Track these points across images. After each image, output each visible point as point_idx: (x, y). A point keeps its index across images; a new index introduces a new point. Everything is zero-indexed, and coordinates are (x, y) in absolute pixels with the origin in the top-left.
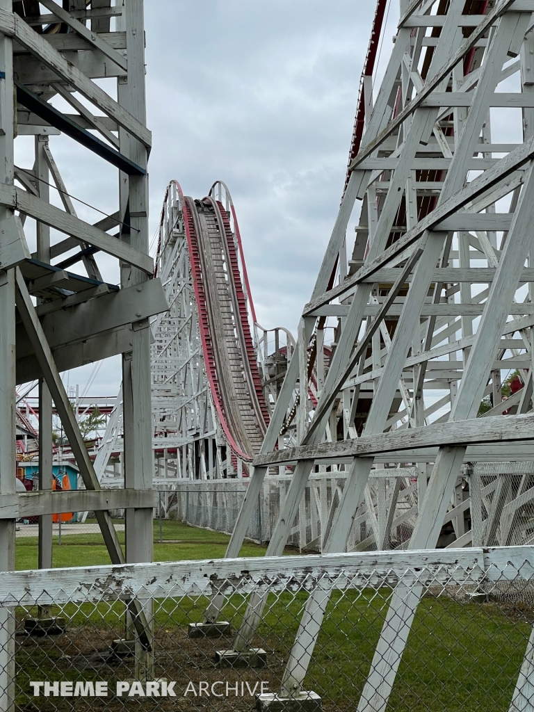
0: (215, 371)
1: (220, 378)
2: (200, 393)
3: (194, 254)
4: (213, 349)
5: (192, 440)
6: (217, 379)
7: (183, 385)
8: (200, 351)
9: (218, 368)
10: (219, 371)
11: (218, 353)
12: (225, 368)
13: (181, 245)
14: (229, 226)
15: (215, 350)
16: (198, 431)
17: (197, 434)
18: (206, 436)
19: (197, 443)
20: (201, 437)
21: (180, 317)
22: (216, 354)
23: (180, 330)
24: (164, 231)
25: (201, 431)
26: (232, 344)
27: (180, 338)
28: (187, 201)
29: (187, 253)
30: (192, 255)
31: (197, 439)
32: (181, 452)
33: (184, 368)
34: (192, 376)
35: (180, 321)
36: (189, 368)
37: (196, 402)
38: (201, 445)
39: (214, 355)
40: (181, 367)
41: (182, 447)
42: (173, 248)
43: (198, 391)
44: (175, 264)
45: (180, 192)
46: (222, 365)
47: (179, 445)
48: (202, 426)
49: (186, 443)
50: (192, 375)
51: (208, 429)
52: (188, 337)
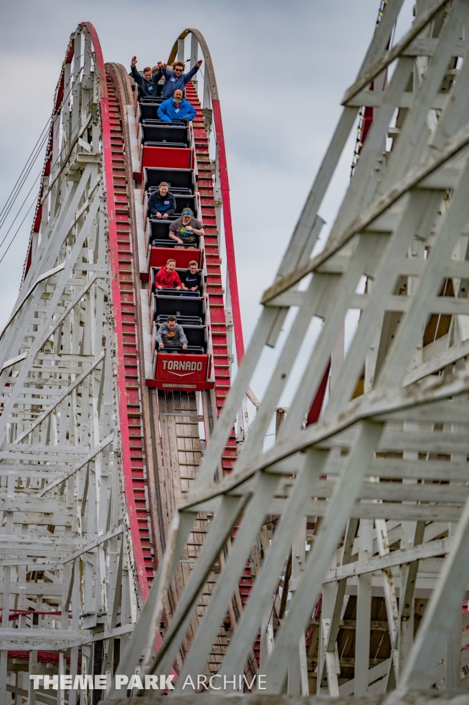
0: (146, 488)
1: (155, 507)
2: (109, 535)
3: (118, 213)
4: (144, 438)
5: (89, 638)
6: (147, 507)
7: (79, 508)
8: (116, 441)
9: (152, 484)
10: (153, 490)
11: (154, 450)
12: (168, 483)
13: (93, 184)
14: (206, 148)
15: (149, 442)
16: (100, 621)
17: (99, 627)
18: (117, 632)
19: (99, 644)
20: (106, 634)
21: (82, 355)
22: (150, 450)
23: (80, 379)
24: (62, 134)
25: (108, 621)
26: (187, 430)
27: (79, 395)
28: (110, 75)
29: (102, 205)
30: (113, 213)
31: (98, 637)
32: (68, 662)
33: (85, 469)
34: (98, 493)
35: (80, 364)
36: (94, 472)
37: (102, 553)
38: (106, 651)
39: (145, 452)
40: (78, 465)
41: (69, 650)
42: (77, 183)
43: (108, 529)
44: (80, 221)
45: (98, 55)
46: (162, 477)
47: (64, 647)
48: (109, 610)
49: (78, 644)
50: (98, 489)
51: (122, 619)
52: (95, 401)
